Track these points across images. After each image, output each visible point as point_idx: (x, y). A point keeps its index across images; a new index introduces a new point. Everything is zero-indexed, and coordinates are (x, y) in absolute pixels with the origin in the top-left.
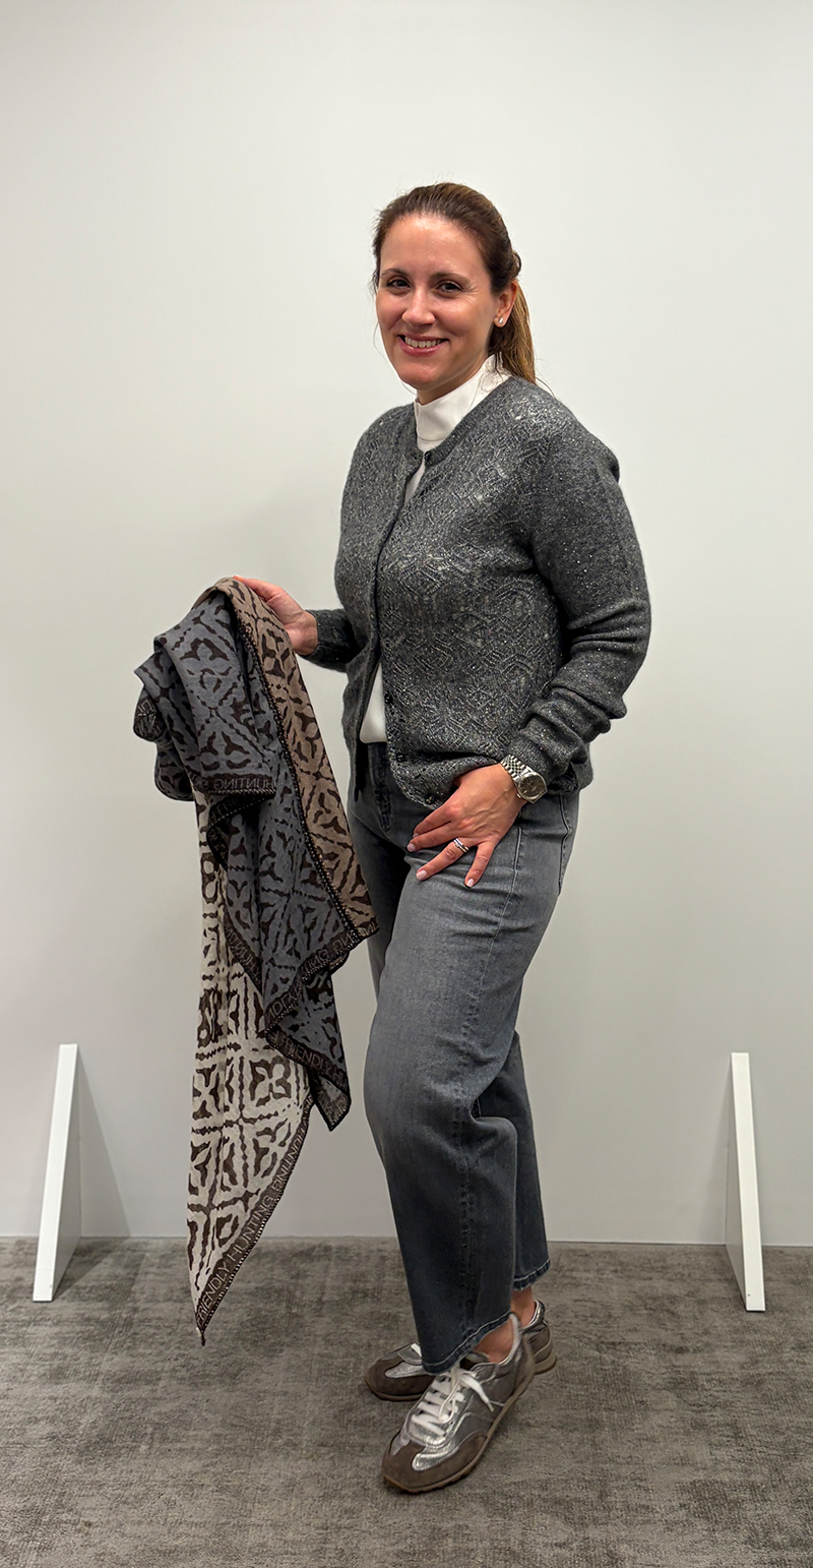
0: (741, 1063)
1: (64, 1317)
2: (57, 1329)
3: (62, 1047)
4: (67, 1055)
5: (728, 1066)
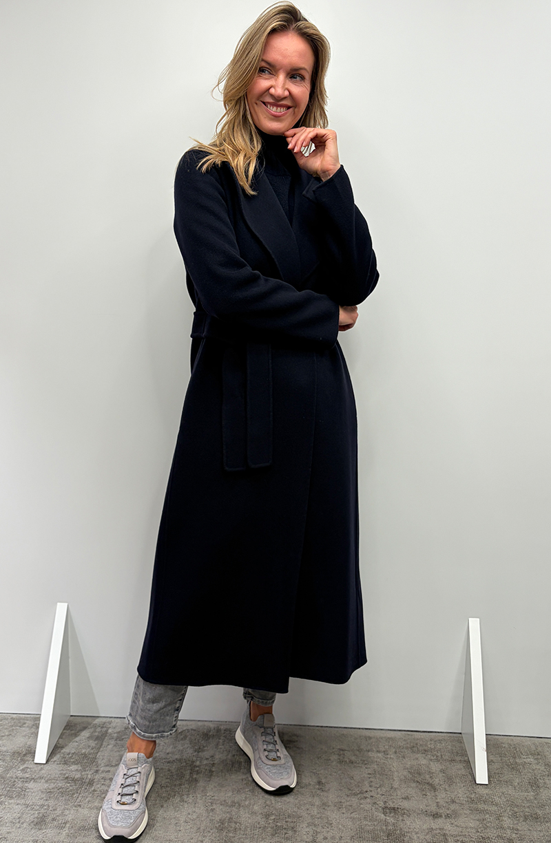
0: (474, 624)
1: (52, 777)
2: (46, 786)
4: (61, 609)
5: (467, 626)
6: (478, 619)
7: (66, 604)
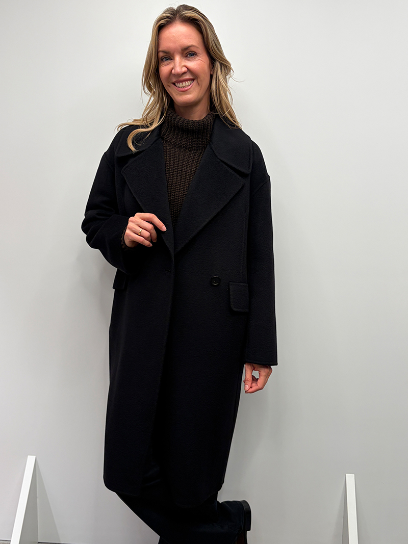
0: (350, 479)
3: (29, 456)
4: (31, 461)
5: (344, 480)
6: (354, 475)
7: (35, 457)
